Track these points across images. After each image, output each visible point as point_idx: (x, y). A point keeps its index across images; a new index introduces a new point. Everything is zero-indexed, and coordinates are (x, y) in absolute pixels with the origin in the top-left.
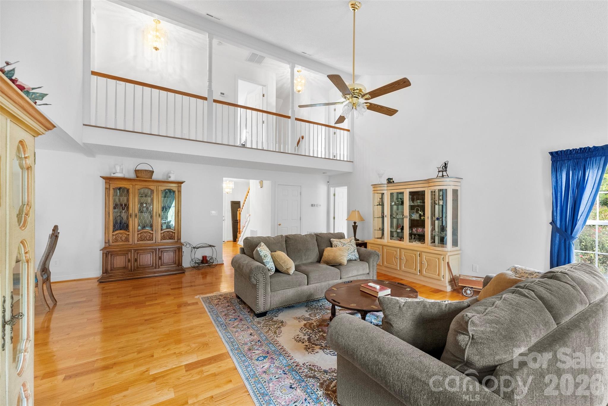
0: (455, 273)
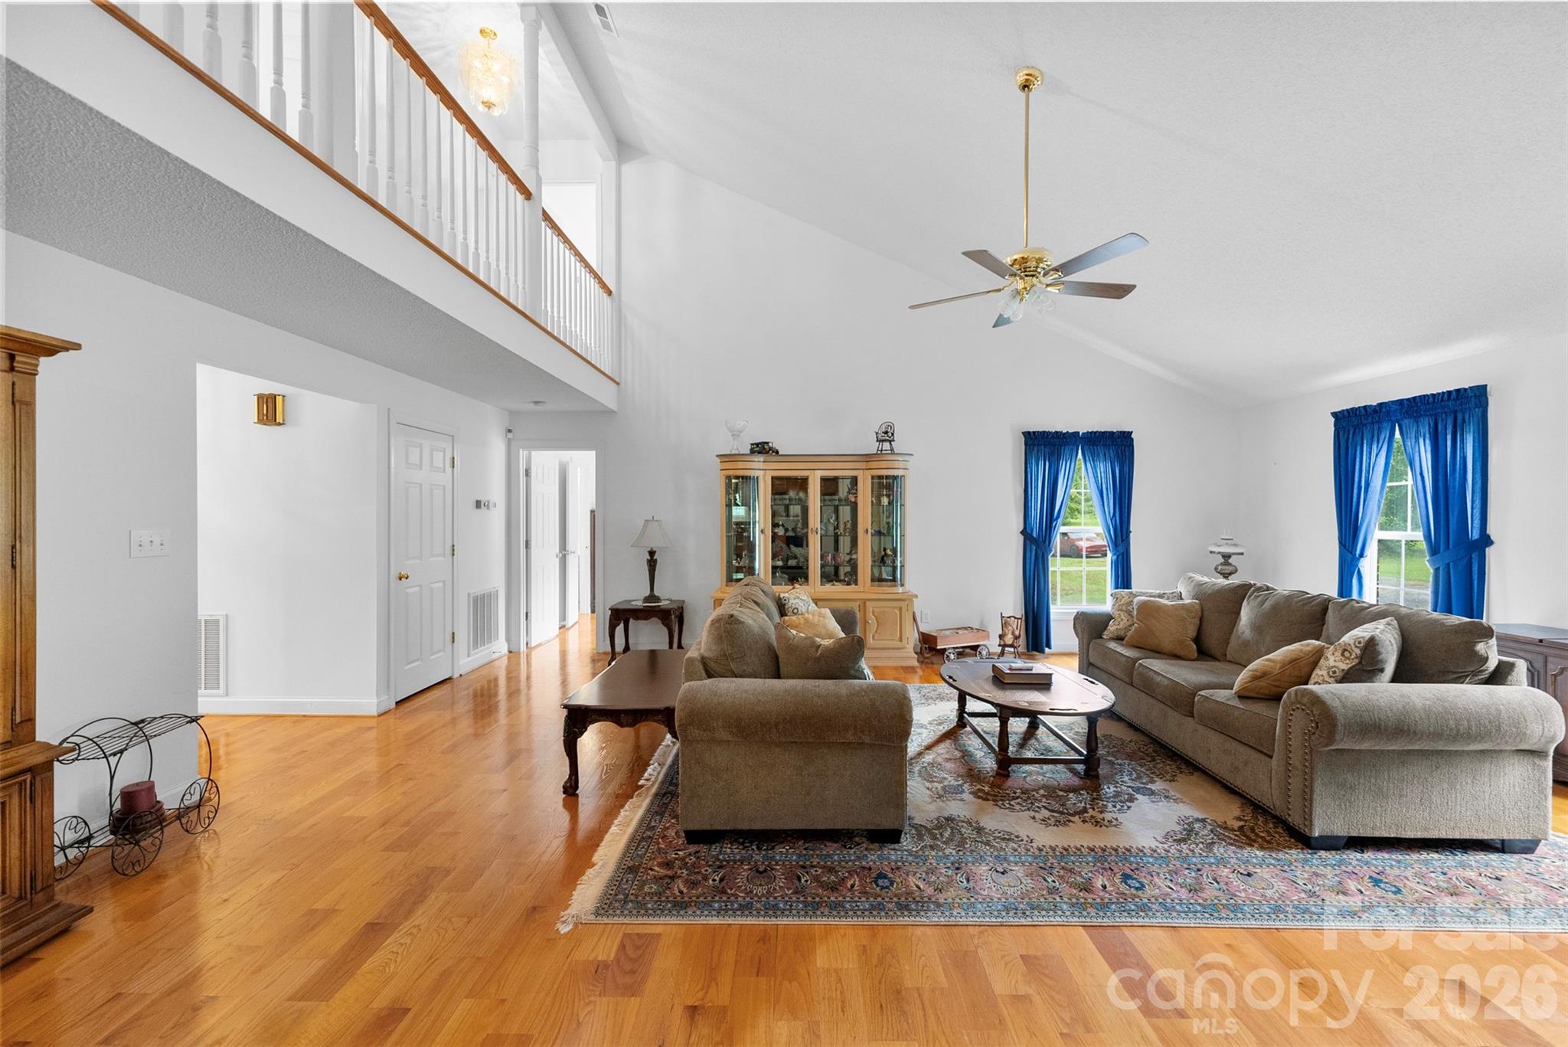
0: (924, 628)
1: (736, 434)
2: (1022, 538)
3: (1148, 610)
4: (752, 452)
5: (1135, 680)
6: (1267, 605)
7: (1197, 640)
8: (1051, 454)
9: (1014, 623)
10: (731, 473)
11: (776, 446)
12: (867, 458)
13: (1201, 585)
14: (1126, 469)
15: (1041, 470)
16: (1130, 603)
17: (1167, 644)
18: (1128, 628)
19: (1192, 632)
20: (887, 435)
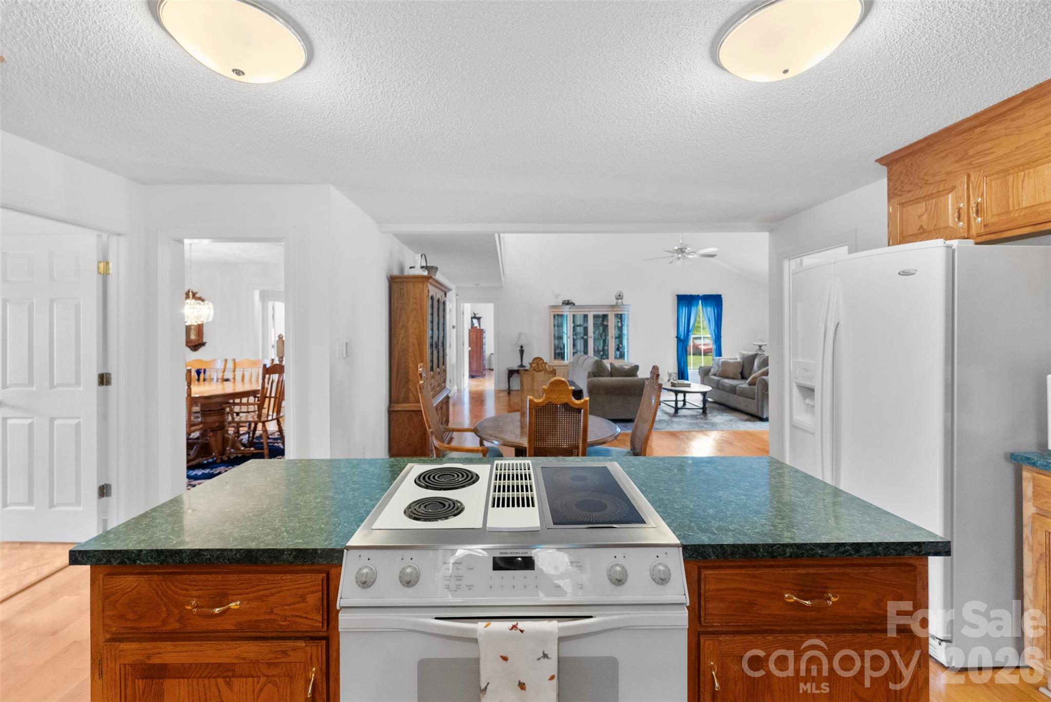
1: (557, 297)
2: (676, 339)
3: (725, 364)
4: (563, 303)
5: (720, 387)
6: (762, 359)
7: (742, 373)
8: (688, 304)
9: (673, 375)
10: (556, 313)
11: (573, 301)
12: (612, 306)
13: (743, 354)
14: (719, 310)
15: (684, 311)
16: (719, 362)
17: (731, 375)
18: (717, 371)
19: (740, 370)
20: (620, 297)
